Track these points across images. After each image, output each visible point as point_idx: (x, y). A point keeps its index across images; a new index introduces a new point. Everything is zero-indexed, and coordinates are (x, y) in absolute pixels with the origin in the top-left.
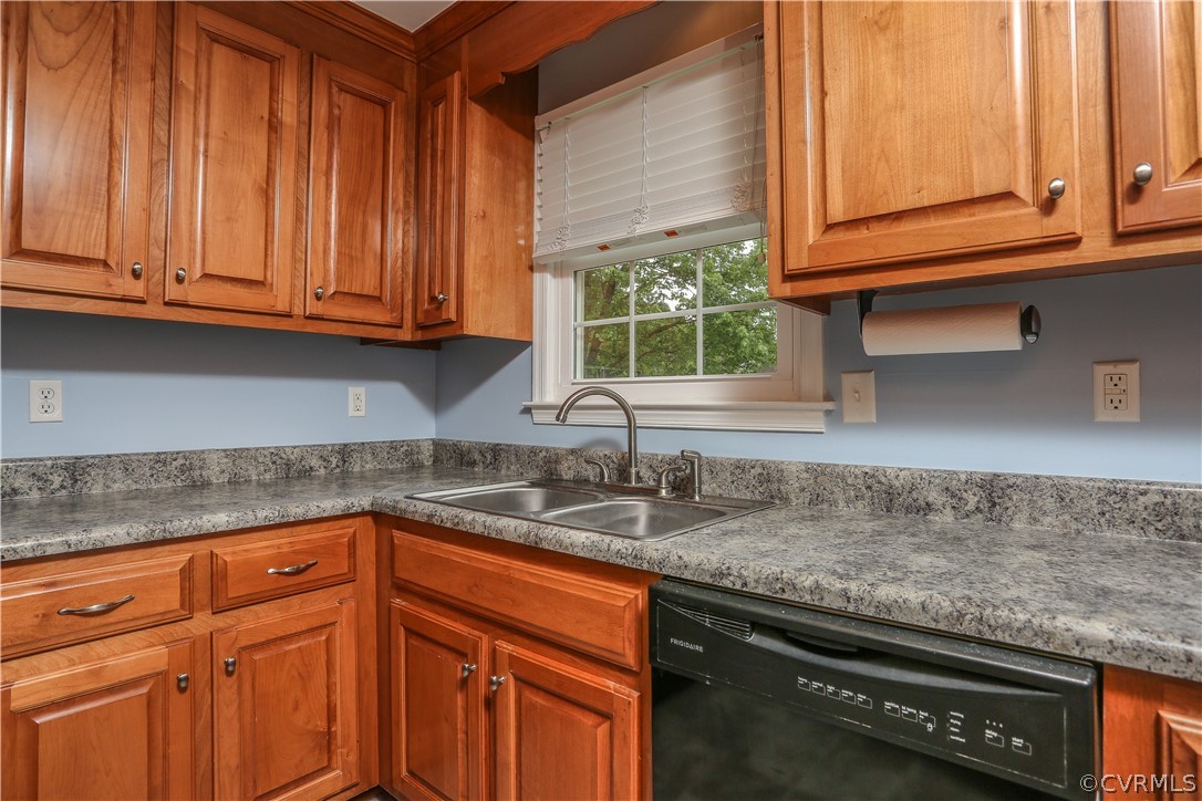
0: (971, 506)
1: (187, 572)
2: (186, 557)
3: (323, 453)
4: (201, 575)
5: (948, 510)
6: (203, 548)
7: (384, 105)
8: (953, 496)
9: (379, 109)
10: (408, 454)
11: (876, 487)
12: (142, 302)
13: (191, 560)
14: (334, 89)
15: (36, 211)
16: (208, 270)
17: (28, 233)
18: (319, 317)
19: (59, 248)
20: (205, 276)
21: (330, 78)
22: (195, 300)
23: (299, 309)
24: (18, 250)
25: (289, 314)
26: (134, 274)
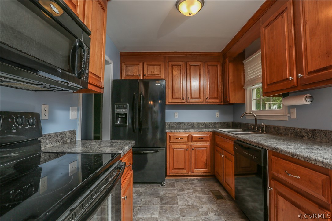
0: (310, 136)
1: (188, 136)
2: (188, 134)
3: (211, 123)
4: (190, 137)
5: (306, 137)
6: (190, 133)
7: (217, 66)
8: (307, 134)
9: (216, 67)
10: (227, 124)
11: (295, 132)
12: (184, 102)
14: (208, 66)
15: (174, 93)
16: (192, 97)
17: (173, 96)
18: (208, 102)
19: (176, 97)
20: (192, 98)
21: (208, 65)
22: (191, 101)
23: (204, 101)
24: (173, 98)
25: (203, 102)
26: (183, 99)
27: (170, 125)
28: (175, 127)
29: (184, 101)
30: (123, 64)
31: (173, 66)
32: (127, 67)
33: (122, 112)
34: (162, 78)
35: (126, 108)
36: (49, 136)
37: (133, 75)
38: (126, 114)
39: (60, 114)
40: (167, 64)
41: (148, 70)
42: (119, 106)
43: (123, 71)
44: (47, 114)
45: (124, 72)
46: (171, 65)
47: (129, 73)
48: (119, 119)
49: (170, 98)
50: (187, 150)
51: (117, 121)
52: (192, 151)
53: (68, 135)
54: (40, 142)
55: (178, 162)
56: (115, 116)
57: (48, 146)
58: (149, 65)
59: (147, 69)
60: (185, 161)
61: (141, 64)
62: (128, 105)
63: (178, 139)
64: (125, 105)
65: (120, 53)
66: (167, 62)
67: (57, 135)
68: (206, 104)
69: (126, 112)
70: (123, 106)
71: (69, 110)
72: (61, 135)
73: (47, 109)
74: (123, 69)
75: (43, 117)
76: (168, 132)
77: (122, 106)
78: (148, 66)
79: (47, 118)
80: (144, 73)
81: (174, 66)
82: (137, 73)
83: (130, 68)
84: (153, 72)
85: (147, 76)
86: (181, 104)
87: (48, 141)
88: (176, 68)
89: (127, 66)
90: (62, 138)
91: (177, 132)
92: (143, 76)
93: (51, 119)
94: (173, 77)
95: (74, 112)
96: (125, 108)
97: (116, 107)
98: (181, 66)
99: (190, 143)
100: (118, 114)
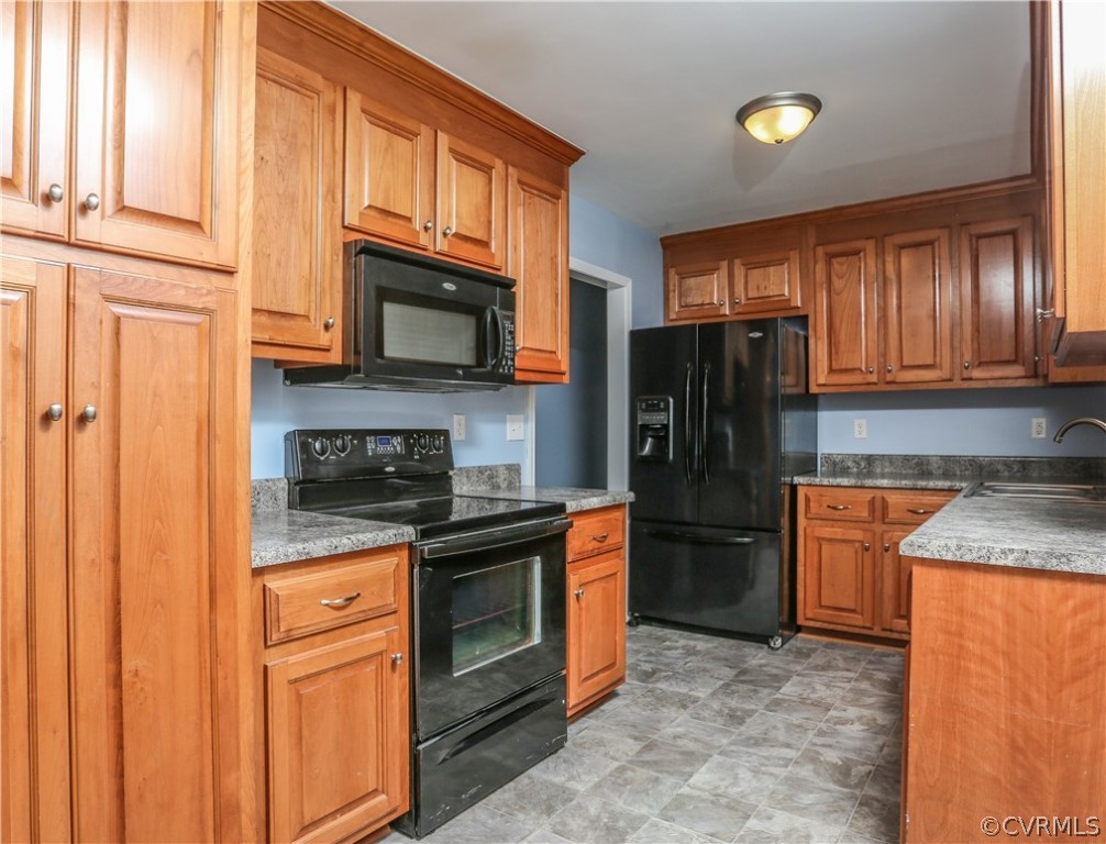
1: (872, 502)
2: (871, 496)
4: (878, 504)
6: (879, 493)
7: (1013, 232)
9: (1009, 237)
12: (875, 384)
13: (874, 498)
14: (974, 240)
15: (837, 353)
16: (905, 364)
17: (833, 363)
18: (971, 379)
19: (843, 367)
20: (903, 367)
21: (971, 236)
22: (899, 379)
23: (957, 376)
24: (831, 371)
25: (950, 380)
26: (871, 372)
27: (835, 464)
28: (855, 470)
29: (874, 378)
30: (672, 272)
31: (830, 257)
32: (683, 281)
33: (654, 422)
34: (793, 304)
35: (667, 409)
36: (467, 471)
37: (703, 304)
38: (666, 427)
39: (487, 430)
40: (811, 254)
41: (746, 282)
42: (648, 405)
43: (671, 294)
44: (463, 432)
45: (674, 297)
46: (826, 254)
47: (690, 300)
48: (650, 439)
49: (823, 372)
50: (867, 550)
51: (642, 448)
52: (886, 554)
53: (503, 474)
54: (450, 477)
55: (833, 585)
56: (638, 433)
57: (465, 488)
58: (750, 266)
59: (743, 281)
60: (860, 585)
61: (724, 264)
62: (671, 400)
63: (835, 508)
64: (663, 400)
65: (662, 240)
66: (812, 246)
67: (481, 470)
68: (966, 385)
69: (666, 422)
70: (658, 405)
71: (504, 421)
72: (488, 472)
73: (463, 422)
74: (671, 288)
75: (455, 436)
76: (800, 484)
77: (654, 405)
78: (748, 269)
79: (463, 437)
80: (736, 295)
81: (833, 260)
82: (712, 298)
83: (692, 282)
84: (762, 287)
85: (743, 302)
86: (862, 389)
87: (465, 480)
88: (841, 264)
89: (682, 278)
90: (491, 477)
91: (833, 486)
92: (733, 304)
93: (470, 441)
94: (833, 295)
95: (516, 426)
96: (662, 410)
97: (641, 409)
98: (862, 254)
99: (878, 528)
100: (645, 427)
